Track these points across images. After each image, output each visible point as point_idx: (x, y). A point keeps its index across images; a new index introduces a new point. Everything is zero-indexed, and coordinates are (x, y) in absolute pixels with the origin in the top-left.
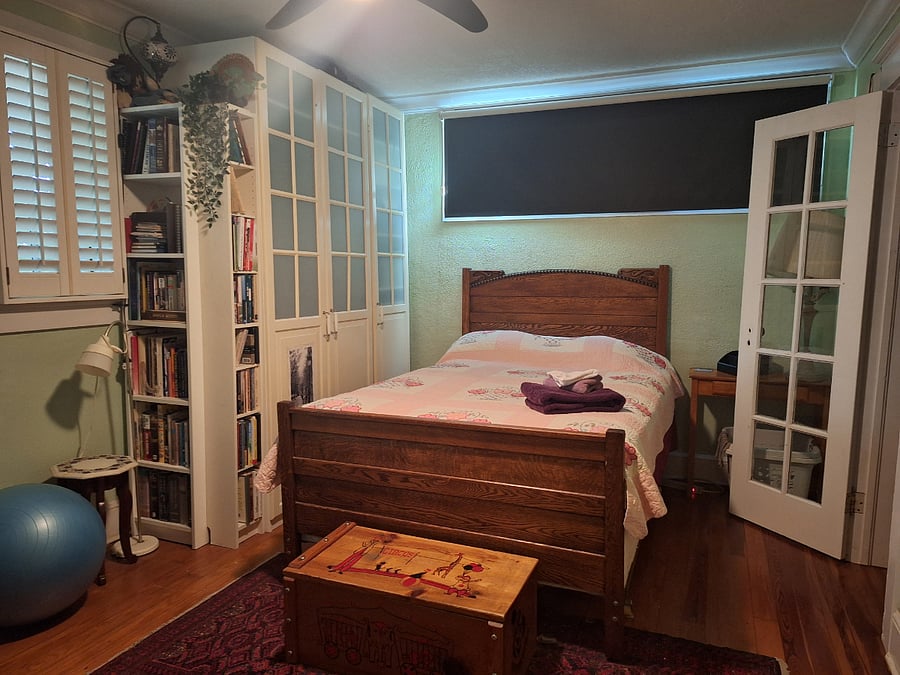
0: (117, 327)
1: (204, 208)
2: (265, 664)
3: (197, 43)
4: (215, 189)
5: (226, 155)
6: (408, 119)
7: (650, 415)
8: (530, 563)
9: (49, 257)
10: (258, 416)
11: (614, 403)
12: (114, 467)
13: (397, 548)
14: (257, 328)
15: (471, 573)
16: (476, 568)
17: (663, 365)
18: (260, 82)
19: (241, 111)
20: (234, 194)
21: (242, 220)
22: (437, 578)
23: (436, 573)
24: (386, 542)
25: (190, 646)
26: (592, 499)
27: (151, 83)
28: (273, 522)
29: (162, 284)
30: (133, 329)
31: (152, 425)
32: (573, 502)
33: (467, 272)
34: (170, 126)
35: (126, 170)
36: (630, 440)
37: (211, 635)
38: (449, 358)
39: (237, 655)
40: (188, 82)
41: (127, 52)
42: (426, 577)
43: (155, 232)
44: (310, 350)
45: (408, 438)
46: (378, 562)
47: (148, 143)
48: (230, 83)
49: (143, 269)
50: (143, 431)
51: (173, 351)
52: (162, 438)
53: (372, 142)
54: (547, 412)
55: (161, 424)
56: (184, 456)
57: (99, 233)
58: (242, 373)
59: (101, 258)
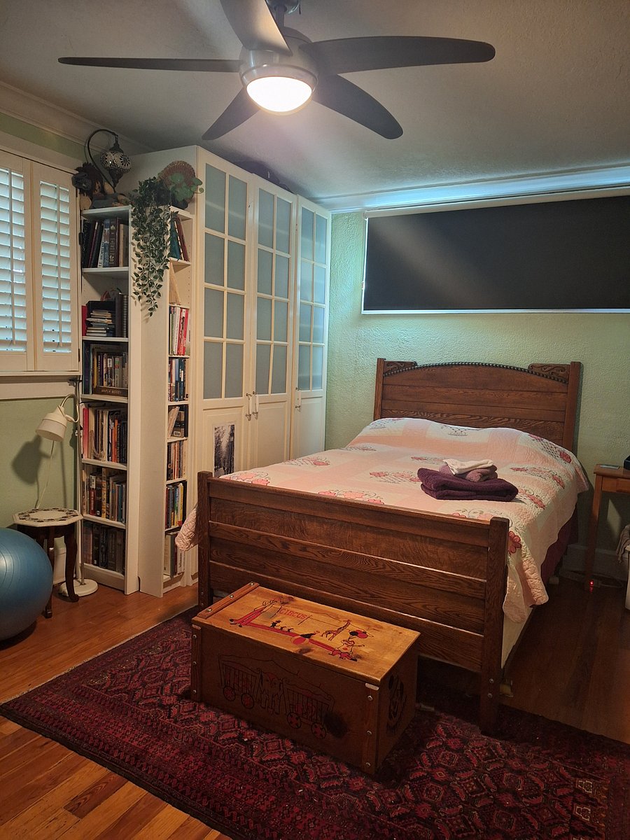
0: (72, 399)
1: (147, 299)
2: (173, 699)
3: (149, 152)
4: (157, 282)
5: (167, 252)
6: (335, 218)
7: (543, 507)
8: (412, 635)
9: (19, 337)
10: (185, 483)
11: (507, 493)
12: (64, 519)
13: (293, 609)
14: (187, 405)
15: (356, 639)
16: (362, 635)
17: (568, 459)
18: (200, 187)
19: (181, 212)
20: (172, 287)
21: (178, 310)
22: (325, 640)
23: (325, 636)
24: (283, 603)
25: (113, 676)
26: (475, 581)
27: (108, 188)
28: (193, 577)
29: (110, 365)
30: (85, 401)
31: (97, 485)
32: (456, 583)
33: (381, 362)
34: (122, 226)
35: (85, 264)
36: (516, 528)
37: (131, 669)
38: (358, 441)
39: (151, 689)
40: (137, 187)
41: (90, 161)
42: (314, 638)
43: (105, 318)
44: (233, 428)
45: (308, 512)
46: (274, 621)
47: (103, 241)
48: (174, 188)
49: (96, 351)
50: (90, 489)
51: (116, 421)
52: (105, 496)
53: (300, 240)
54: (439, 498)
55: (104, 484)
56: (121, 514)
57: (60, 318)
58: (173, 445)
59: (61, 340)
